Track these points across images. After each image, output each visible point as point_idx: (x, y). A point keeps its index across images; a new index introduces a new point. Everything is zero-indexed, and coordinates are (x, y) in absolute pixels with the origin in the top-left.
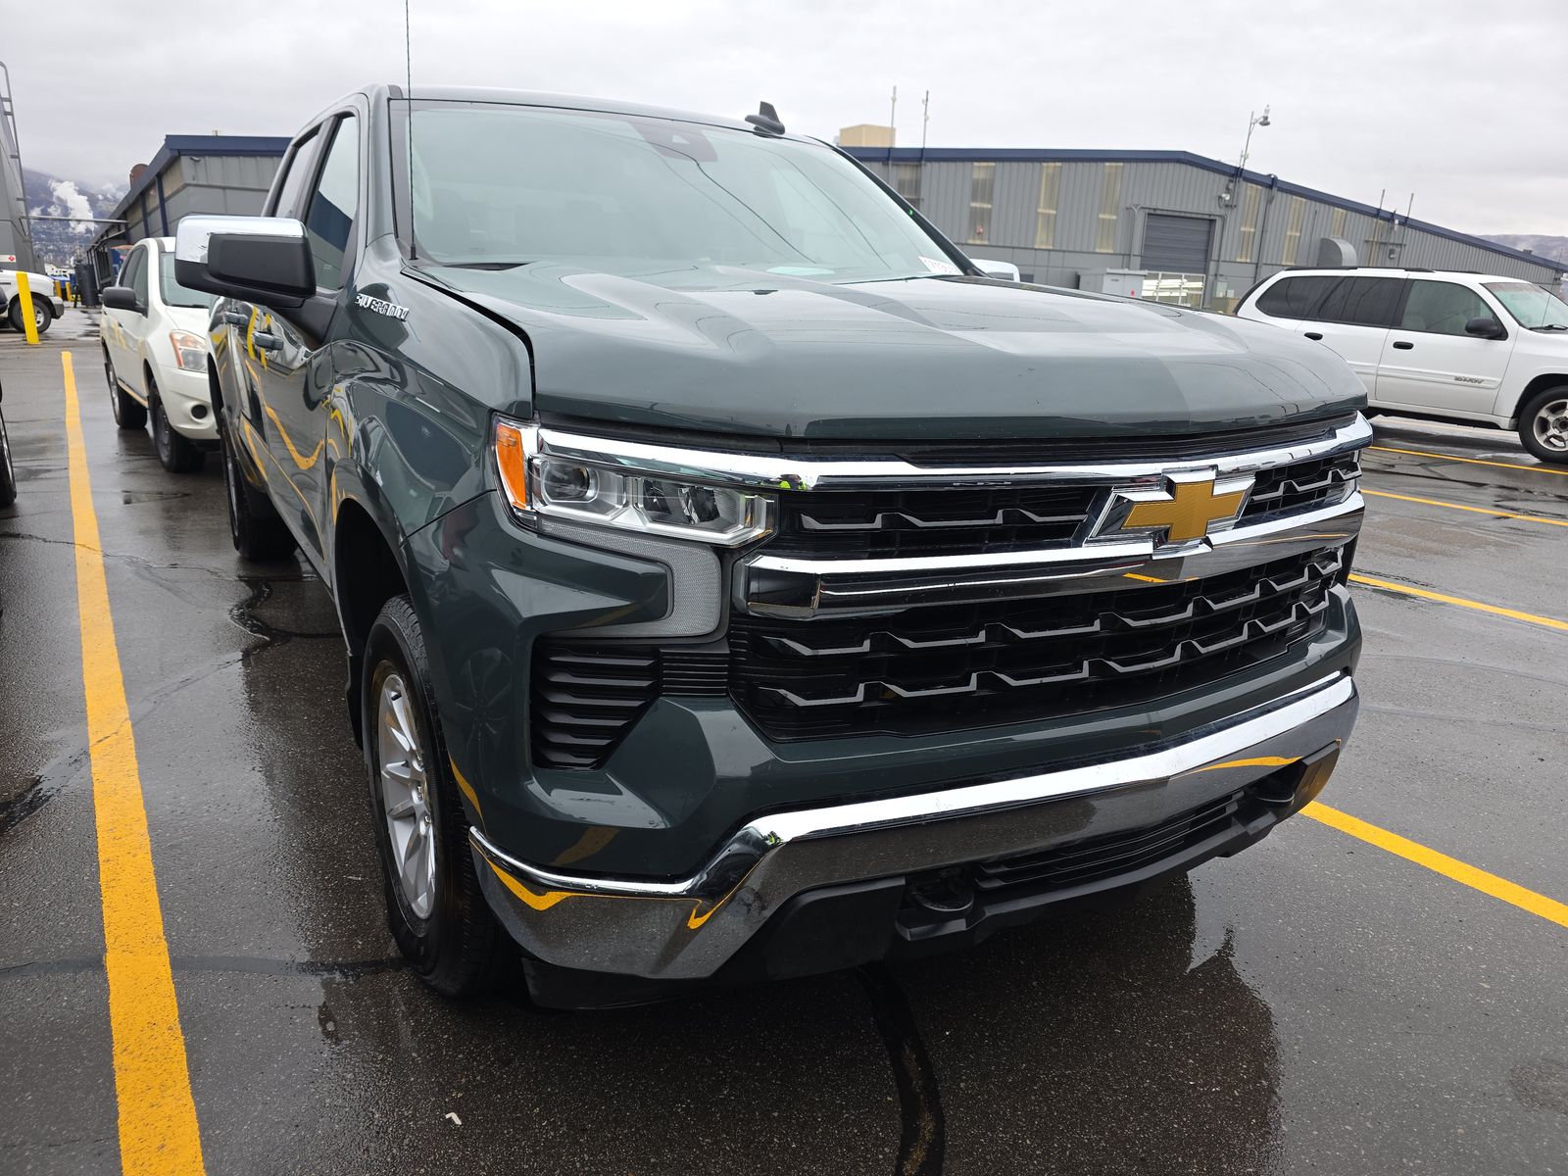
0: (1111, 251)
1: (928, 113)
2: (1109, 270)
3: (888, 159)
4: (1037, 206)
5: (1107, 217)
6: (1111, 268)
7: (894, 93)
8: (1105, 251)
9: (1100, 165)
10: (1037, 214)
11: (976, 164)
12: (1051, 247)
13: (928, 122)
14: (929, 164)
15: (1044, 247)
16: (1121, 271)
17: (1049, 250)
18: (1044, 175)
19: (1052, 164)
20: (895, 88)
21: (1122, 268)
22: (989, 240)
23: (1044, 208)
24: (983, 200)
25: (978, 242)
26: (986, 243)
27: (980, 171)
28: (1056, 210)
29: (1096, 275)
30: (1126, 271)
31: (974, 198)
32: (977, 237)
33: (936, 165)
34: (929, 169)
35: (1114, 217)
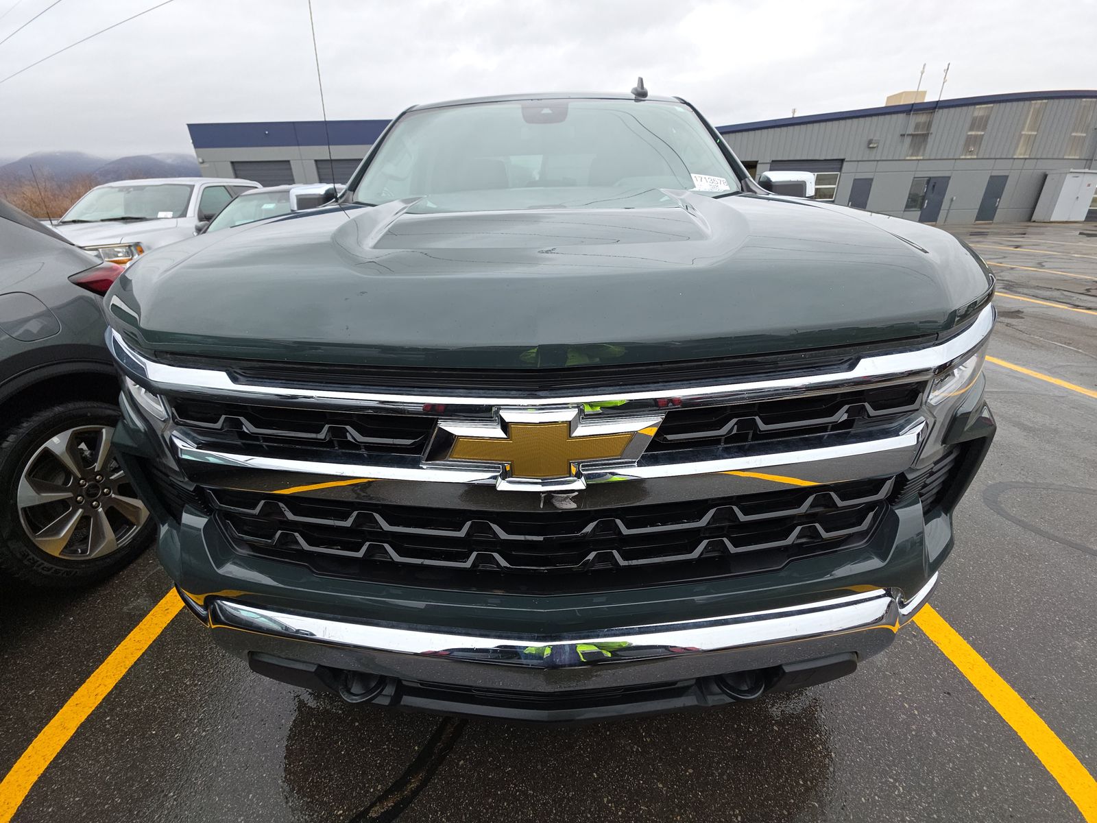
0: (1077, 157)
1: (946, 78)
2: (1072, 170)
3: (911, 111)
4: (1023, 129)
5: (1079, 134)
6: (1074, 169)
7: (924, 68)
8: (1073, 157)
9: (1079, 100)
10: (1021, 136)
11: (978, 107)
12: (1027, 157)
13: (945, 84)
14: (941, 111)
15: (1022, 157)
16: (1083, 171)
17: (1026, 159)
18: (1032, 110)
19: (1039, 102)
20: (925, 65)
21: (1085, 168)
22: (977, 155)
23: (1028, 130)
24: (978, 130)
25: (969, 157)
26: (975, 157)
27: (979, 111)
28: (1037, 131)
29: (1061, 173)
30: (1087, 170)
31: (971, 129)
32: (968, 153)
33: (946, 110)
34: (940, 114)
35: (1084, 135)
